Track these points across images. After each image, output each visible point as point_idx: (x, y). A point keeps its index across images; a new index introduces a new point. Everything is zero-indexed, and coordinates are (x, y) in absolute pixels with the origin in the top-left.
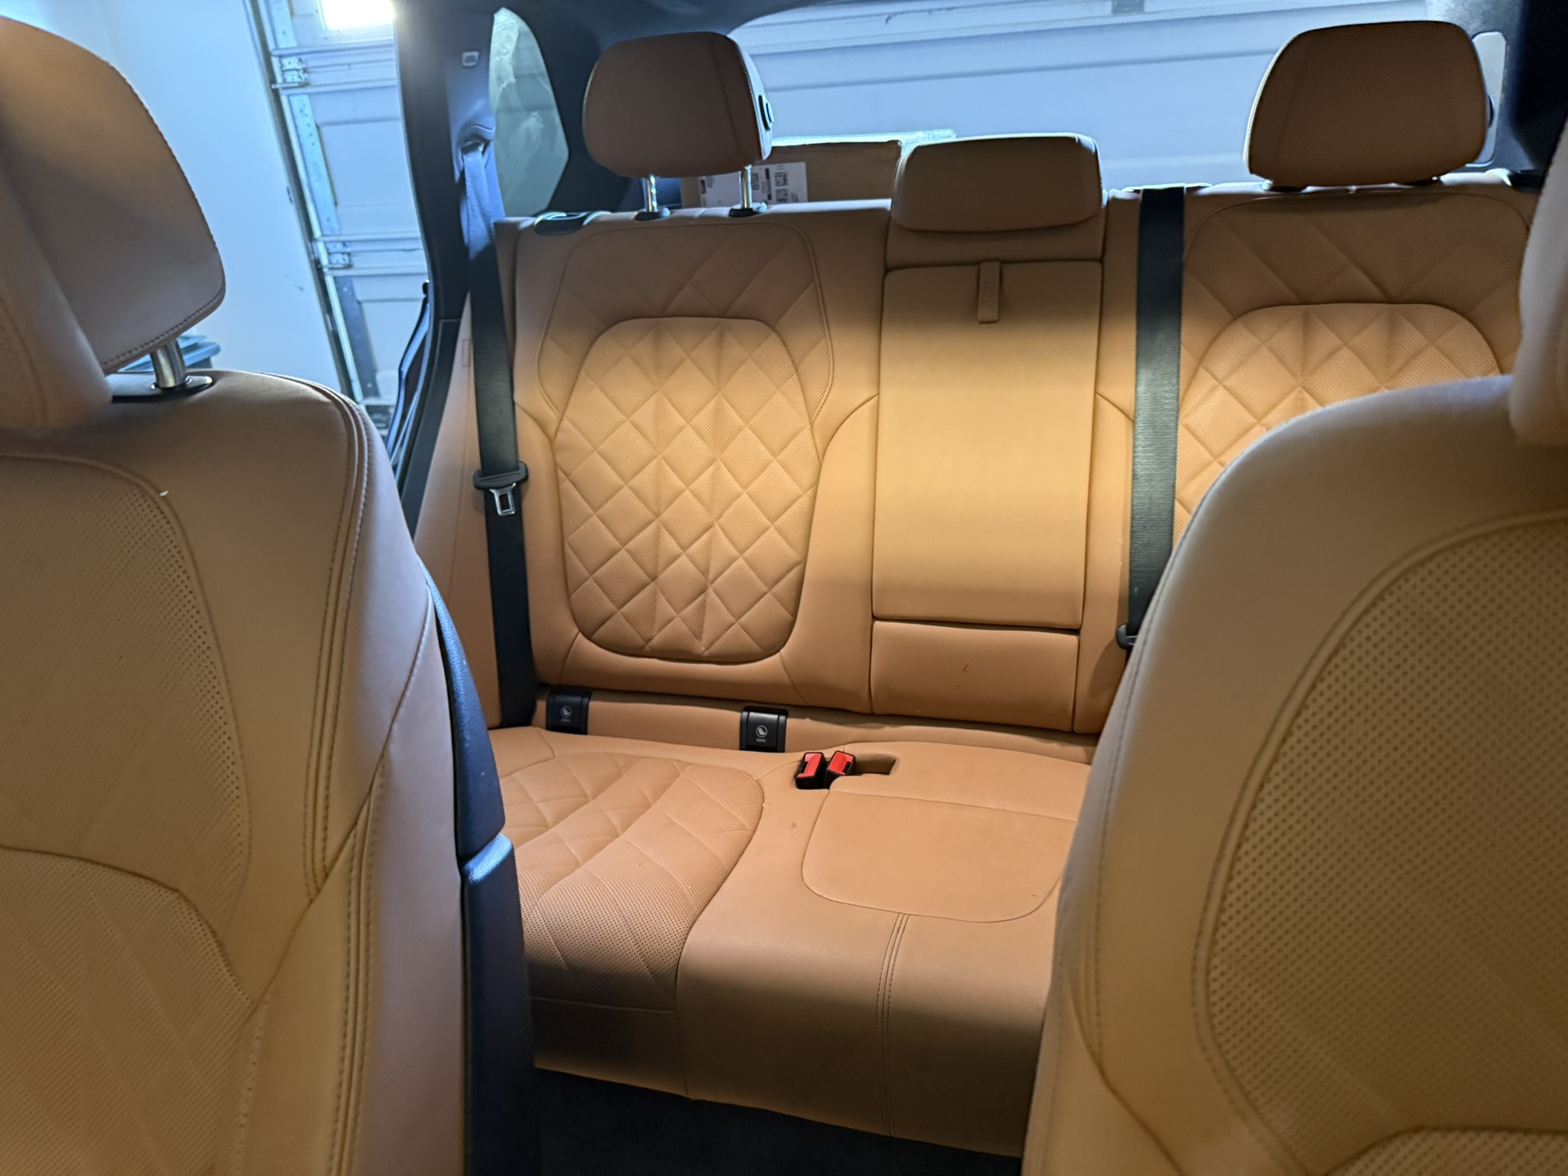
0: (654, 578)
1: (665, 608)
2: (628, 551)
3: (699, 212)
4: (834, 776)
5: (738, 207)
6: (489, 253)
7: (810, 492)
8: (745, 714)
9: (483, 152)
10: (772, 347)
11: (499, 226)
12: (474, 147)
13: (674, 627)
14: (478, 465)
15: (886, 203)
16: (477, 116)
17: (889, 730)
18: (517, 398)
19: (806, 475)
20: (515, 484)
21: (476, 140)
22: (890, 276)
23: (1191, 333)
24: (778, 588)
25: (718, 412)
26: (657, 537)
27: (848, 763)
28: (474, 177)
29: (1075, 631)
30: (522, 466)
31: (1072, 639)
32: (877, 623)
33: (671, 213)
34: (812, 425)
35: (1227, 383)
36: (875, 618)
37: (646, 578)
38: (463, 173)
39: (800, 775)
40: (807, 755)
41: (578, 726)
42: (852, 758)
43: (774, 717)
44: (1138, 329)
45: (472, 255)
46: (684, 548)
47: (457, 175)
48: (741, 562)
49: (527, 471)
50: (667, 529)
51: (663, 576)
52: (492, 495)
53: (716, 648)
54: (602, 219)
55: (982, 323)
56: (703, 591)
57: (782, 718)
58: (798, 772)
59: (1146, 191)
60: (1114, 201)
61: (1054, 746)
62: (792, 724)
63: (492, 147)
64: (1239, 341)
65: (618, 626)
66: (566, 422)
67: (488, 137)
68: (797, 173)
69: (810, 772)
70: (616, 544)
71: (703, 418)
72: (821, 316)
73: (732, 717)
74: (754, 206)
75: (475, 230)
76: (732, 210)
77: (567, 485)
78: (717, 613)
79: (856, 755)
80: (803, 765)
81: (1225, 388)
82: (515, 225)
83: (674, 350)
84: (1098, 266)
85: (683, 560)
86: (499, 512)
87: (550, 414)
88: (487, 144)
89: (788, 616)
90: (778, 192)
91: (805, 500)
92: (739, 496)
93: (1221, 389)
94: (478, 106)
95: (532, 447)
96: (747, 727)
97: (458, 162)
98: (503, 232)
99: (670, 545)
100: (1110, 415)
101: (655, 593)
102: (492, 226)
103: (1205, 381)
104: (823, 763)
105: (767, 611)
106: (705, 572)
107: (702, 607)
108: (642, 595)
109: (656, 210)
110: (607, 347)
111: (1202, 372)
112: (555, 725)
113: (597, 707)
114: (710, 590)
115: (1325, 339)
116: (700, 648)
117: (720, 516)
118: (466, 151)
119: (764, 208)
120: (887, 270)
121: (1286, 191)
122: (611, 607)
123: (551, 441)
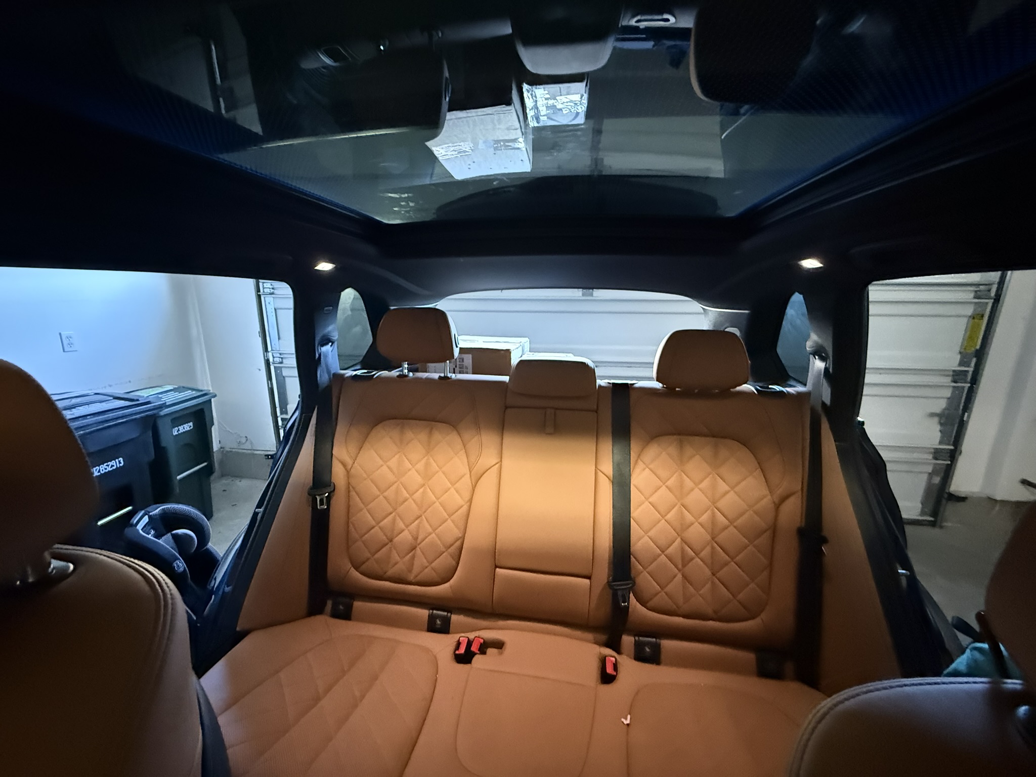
0: (391, 541)
1: (395, 556)
2: (380, 528)
3: (424, 375)
4: (474, 654)
5: (442, 375)
6: (328, 388)
7: (468, 504)
8: (431, 611)
9: (331, 346)
10: (454, 437)
11: (334, 375)
12: (327, 344)
13: (398, 566)
14: (311, 484)
15: (506, 379)
16: (329, 332)
17: (501, 623)
18: (333, 453)
19: (467, 496)
20: (327, 494)
21: (327, 341)
22: (509, 411)
23: (635, 447)
24: (449, 550)
25: (427, 465)
26: (394, 520)
27: (481, 644)
28: (326, 356)
29: (589, 577)
30: (332, 485)
31: (587, 581)
32: (498, 569)
33: (413, 375)
34: (470, 472)
35: (650, 466)
36: (496, 567)
37: (387, 541)
38: (320, 355)
39: (457, 652)
40: (461, 639)
41: (346, 615)
42: (483, 640)
43: (446, 613)
44: (613, 443)
45: (320, 389)
46: (407, 526)
47: (317, 355)
48: (433, 535)
49: (334, 489)
50: (399, 516)
51: (396, 540)
52: (317, 499)
53: (419, 578)
54: (383, 375)
55: (547, 434)
56: (414, 548)
57: (449, 614)
58: (455, 650)
59: (613, 384)
60: (600, 386)
61: (578, 633)
62: (455, 618)
63: (336, 344)
64: (653, 451)
65: (369, 566)
66: (356, 464)
67: (333, 341)
68: (468, 359)
69: (462, 650)
70: (373, 523)
71: (420, 466)
72: (477, 426)
73: (424, 613)
74: (449, 375)
75: (323, 377)
76: (440, 376)
77: (353, 493)
78: (420, 561)
79: (484, 638)
80: (459, 644)
81: (649, 469)
82: (343, 375)
83: (409, 434)
84: (596, 414)
85: (406, 533)
86: (318, 507)
87: (349, 461)
88: (333, 343)
89: (454, 563)
90: (459, 365)
91: (465, 508)
92: (435, 502)
93: (647, 469)
94: (330, 328)
95: (338, 474)
96: (432, 618)
97: (318, 349)
98: (338, 378)
99: (401, 525)
100: (602, 477)
101: (390, 548)
102: (332, 375)
103: (641, 465)
104: (470, 643)
105: (445, 560)
106: (416, 539)
107: (413, 557)
108: (384, 549)
109: (407, 374)
110: (379, 431)
111: (640, 463)
112: (336, 615)
113: (358, 605)
114: (418, 548)
115: (689, 450)
116: (411, 578)
117: (425, 512)
118: (322, 345)
119: (453, 376)
120: (506, 407)
121: (669, 391)
122: (369, 555)
123: (348, 472)
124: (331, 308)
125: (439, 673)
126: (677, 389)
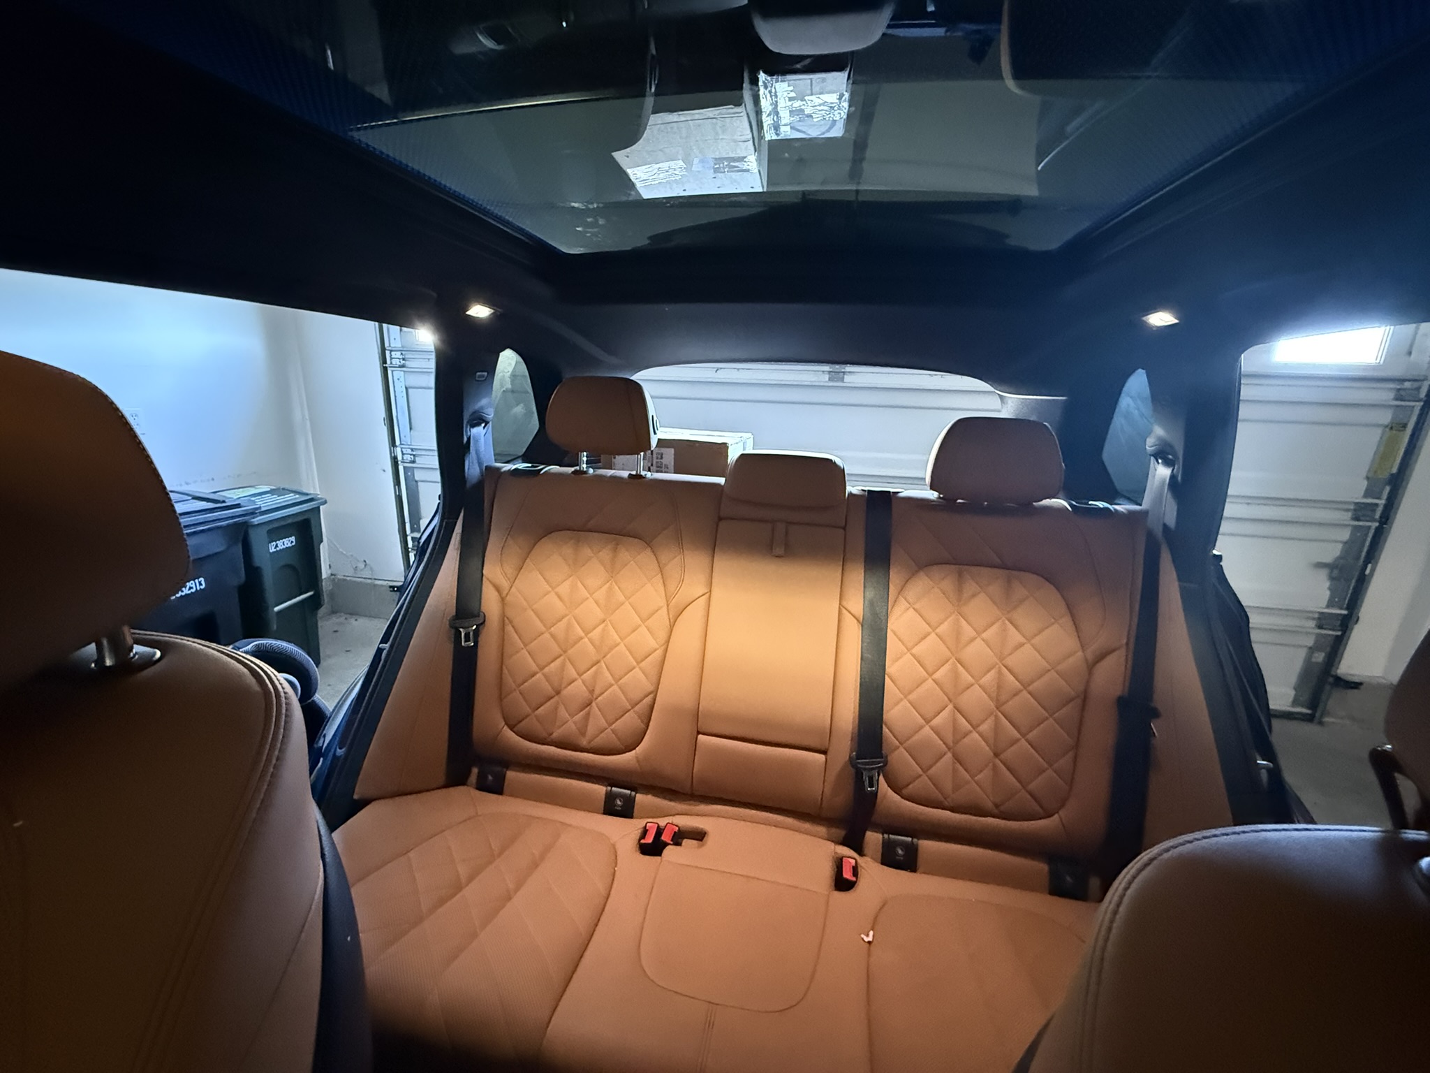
0: (558, 693)
1: (562, 712)
2: (543, 674)
3: (610, 473)
4: (666, 845)
5: (634, 473)
6: (480, 485)
7: (663, 648)
8: (609, 788)
9: (484, 427)
10: (646, 557)
11: (488, 468)
12: (478, 424)
13: (568, 726)
14: (453, 612)
15: (721, 480)
16: (482, 408)
17: (703, 808)
18: (484, 572)
19: (662, 635)
20: (475, 627)
21: (479, 420)
22: (723, 525)
23: (895, 577)
24: (637, 708)
25: (610, 591)
26: (563, 666)
27: (675, 832)
28: (477, 441)
29: (824, 752)
30: (482, 614)
31: (821, 757)
32: (700, 736)
33: (594, 471)
34: (668, 606)
35: (915, 606)
36: (699, 733)
37: (554, 693)
38: (469, 439)
39: (643, 841)
40: (648, 824)
41: (497, 788)
42: (677, 828)
43: (628, 792)
44: (865, 572)
45: (468, 485)
46: (580, 675)
47: (465, 439)
48: (615, 687)
49: (484, 621)
50: (569, 660)
51: (564, 692)
52: (460, 632)
53: (593, 744)
54: (552, 471)
55: (773, 556)
56: (589, 704)
57: (633, 793)
58: (640, 840)
59: (869, 491)
60: (851, 494)
61: (807, 826)
62: (640, 798)
63: (490, 424)
64: (921, 584)
65: (530, 724)
66: (513, 589)
67: (487, 420)
68: (669, 455)
69: (649, 839)
70: (534, 667)
71: (601, 594)
72: (679, 541)
73: (600, 790)
74: (643, 473)
75: (472, 470)
76: (630, 474)
77: (509, 628)
78: (597, 720)
79: (680, 825)
80: (645, 832)
81: (914, 608)
82: (498, 469)
83: (587, 551)
84: (842, 531)
85: (579, 682)
86: (463, 644)
87: (505, 584)
88: (487, 423)
89: (643, 726)
90: (657, 462)
91: (659, 653)
92: (618, 645)
93: (911, 610)
94: (484, 402)
95: (490, 602)
96: (610, 798)
97: (467, 432)
98: (490, 472)
99: (571, 672)
100: (848, 619)
101: (558, 703)
102: (484, 468)
103: (902, 604)
104: (659, 832)
105: (630, 721)
106: (592, 692)
107: (588, 714)
108: (548, 704)
109: (585, 469)
110: (546, 546)
111: (901, 599)
112: (483, 787)
113: (511, 775)
114: (594, 704)
115: (970, 587)
116: (584, 742)
117: (604, 657)
118: (473, 426)
119: (649, 475)
120: (720, 519)
121: (947, 504)
122: (528, 710)
123: (503, 599)
124: (486, 374)
125: (618, 866)
126: (959, 501)
